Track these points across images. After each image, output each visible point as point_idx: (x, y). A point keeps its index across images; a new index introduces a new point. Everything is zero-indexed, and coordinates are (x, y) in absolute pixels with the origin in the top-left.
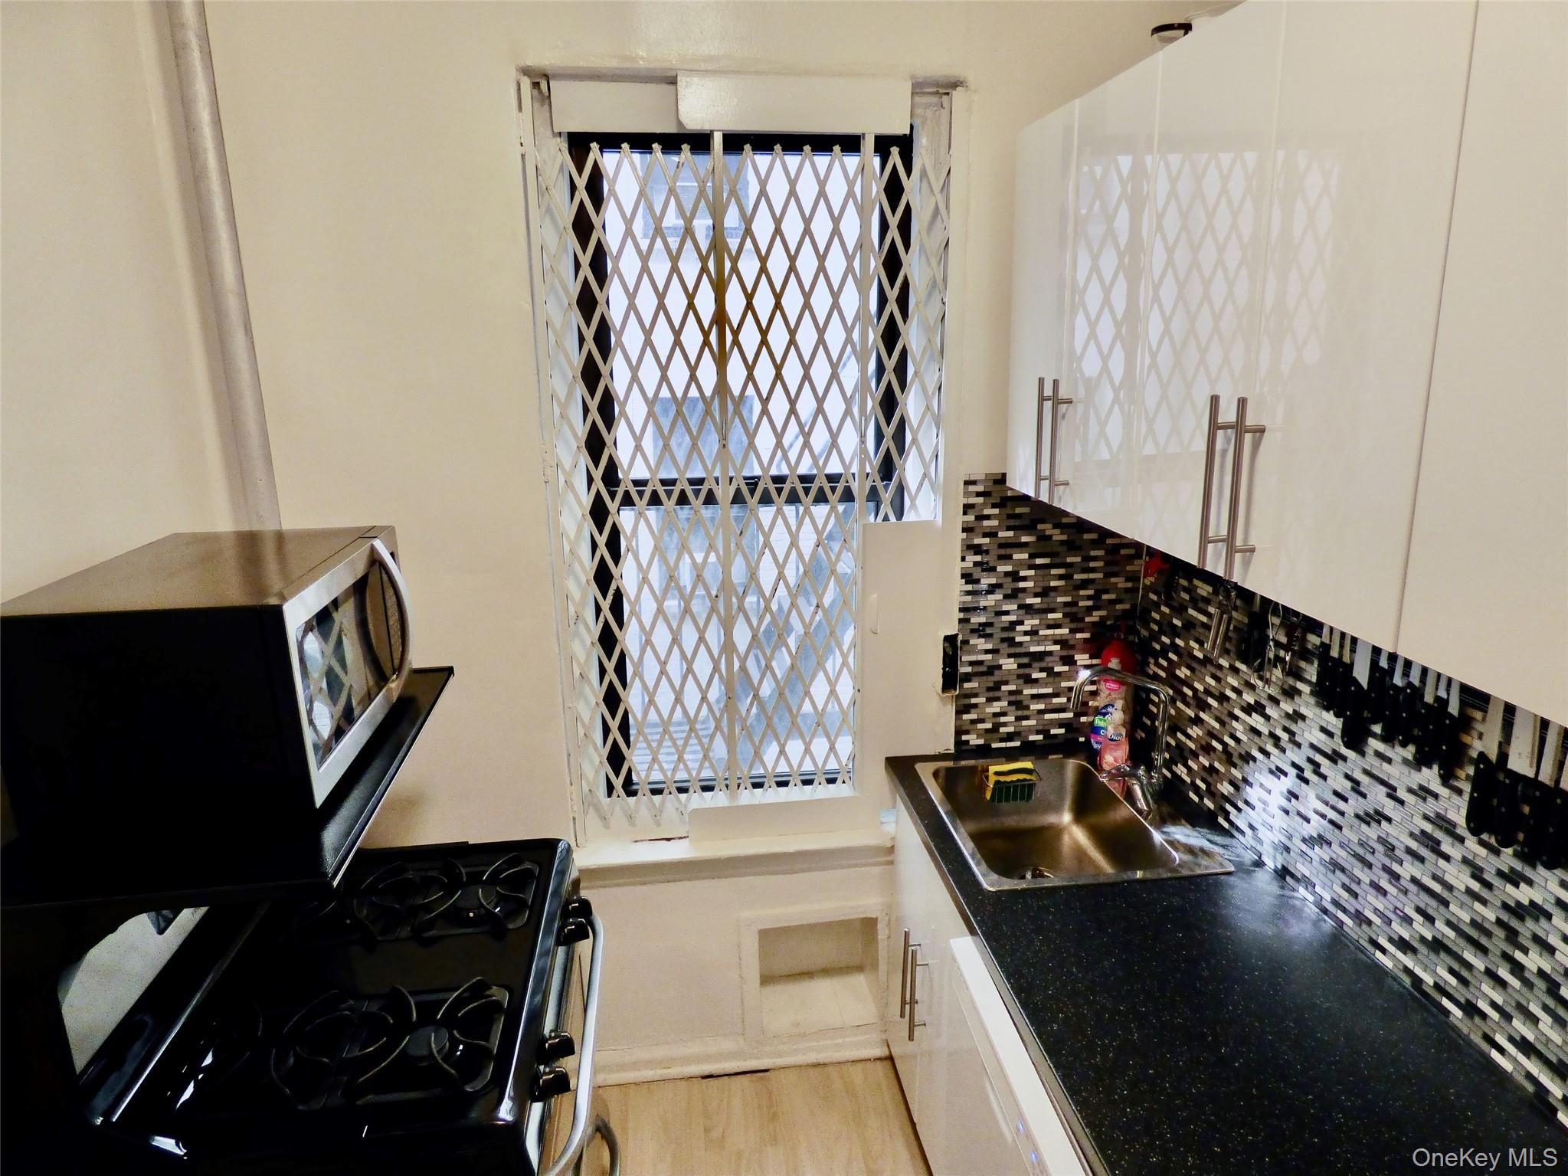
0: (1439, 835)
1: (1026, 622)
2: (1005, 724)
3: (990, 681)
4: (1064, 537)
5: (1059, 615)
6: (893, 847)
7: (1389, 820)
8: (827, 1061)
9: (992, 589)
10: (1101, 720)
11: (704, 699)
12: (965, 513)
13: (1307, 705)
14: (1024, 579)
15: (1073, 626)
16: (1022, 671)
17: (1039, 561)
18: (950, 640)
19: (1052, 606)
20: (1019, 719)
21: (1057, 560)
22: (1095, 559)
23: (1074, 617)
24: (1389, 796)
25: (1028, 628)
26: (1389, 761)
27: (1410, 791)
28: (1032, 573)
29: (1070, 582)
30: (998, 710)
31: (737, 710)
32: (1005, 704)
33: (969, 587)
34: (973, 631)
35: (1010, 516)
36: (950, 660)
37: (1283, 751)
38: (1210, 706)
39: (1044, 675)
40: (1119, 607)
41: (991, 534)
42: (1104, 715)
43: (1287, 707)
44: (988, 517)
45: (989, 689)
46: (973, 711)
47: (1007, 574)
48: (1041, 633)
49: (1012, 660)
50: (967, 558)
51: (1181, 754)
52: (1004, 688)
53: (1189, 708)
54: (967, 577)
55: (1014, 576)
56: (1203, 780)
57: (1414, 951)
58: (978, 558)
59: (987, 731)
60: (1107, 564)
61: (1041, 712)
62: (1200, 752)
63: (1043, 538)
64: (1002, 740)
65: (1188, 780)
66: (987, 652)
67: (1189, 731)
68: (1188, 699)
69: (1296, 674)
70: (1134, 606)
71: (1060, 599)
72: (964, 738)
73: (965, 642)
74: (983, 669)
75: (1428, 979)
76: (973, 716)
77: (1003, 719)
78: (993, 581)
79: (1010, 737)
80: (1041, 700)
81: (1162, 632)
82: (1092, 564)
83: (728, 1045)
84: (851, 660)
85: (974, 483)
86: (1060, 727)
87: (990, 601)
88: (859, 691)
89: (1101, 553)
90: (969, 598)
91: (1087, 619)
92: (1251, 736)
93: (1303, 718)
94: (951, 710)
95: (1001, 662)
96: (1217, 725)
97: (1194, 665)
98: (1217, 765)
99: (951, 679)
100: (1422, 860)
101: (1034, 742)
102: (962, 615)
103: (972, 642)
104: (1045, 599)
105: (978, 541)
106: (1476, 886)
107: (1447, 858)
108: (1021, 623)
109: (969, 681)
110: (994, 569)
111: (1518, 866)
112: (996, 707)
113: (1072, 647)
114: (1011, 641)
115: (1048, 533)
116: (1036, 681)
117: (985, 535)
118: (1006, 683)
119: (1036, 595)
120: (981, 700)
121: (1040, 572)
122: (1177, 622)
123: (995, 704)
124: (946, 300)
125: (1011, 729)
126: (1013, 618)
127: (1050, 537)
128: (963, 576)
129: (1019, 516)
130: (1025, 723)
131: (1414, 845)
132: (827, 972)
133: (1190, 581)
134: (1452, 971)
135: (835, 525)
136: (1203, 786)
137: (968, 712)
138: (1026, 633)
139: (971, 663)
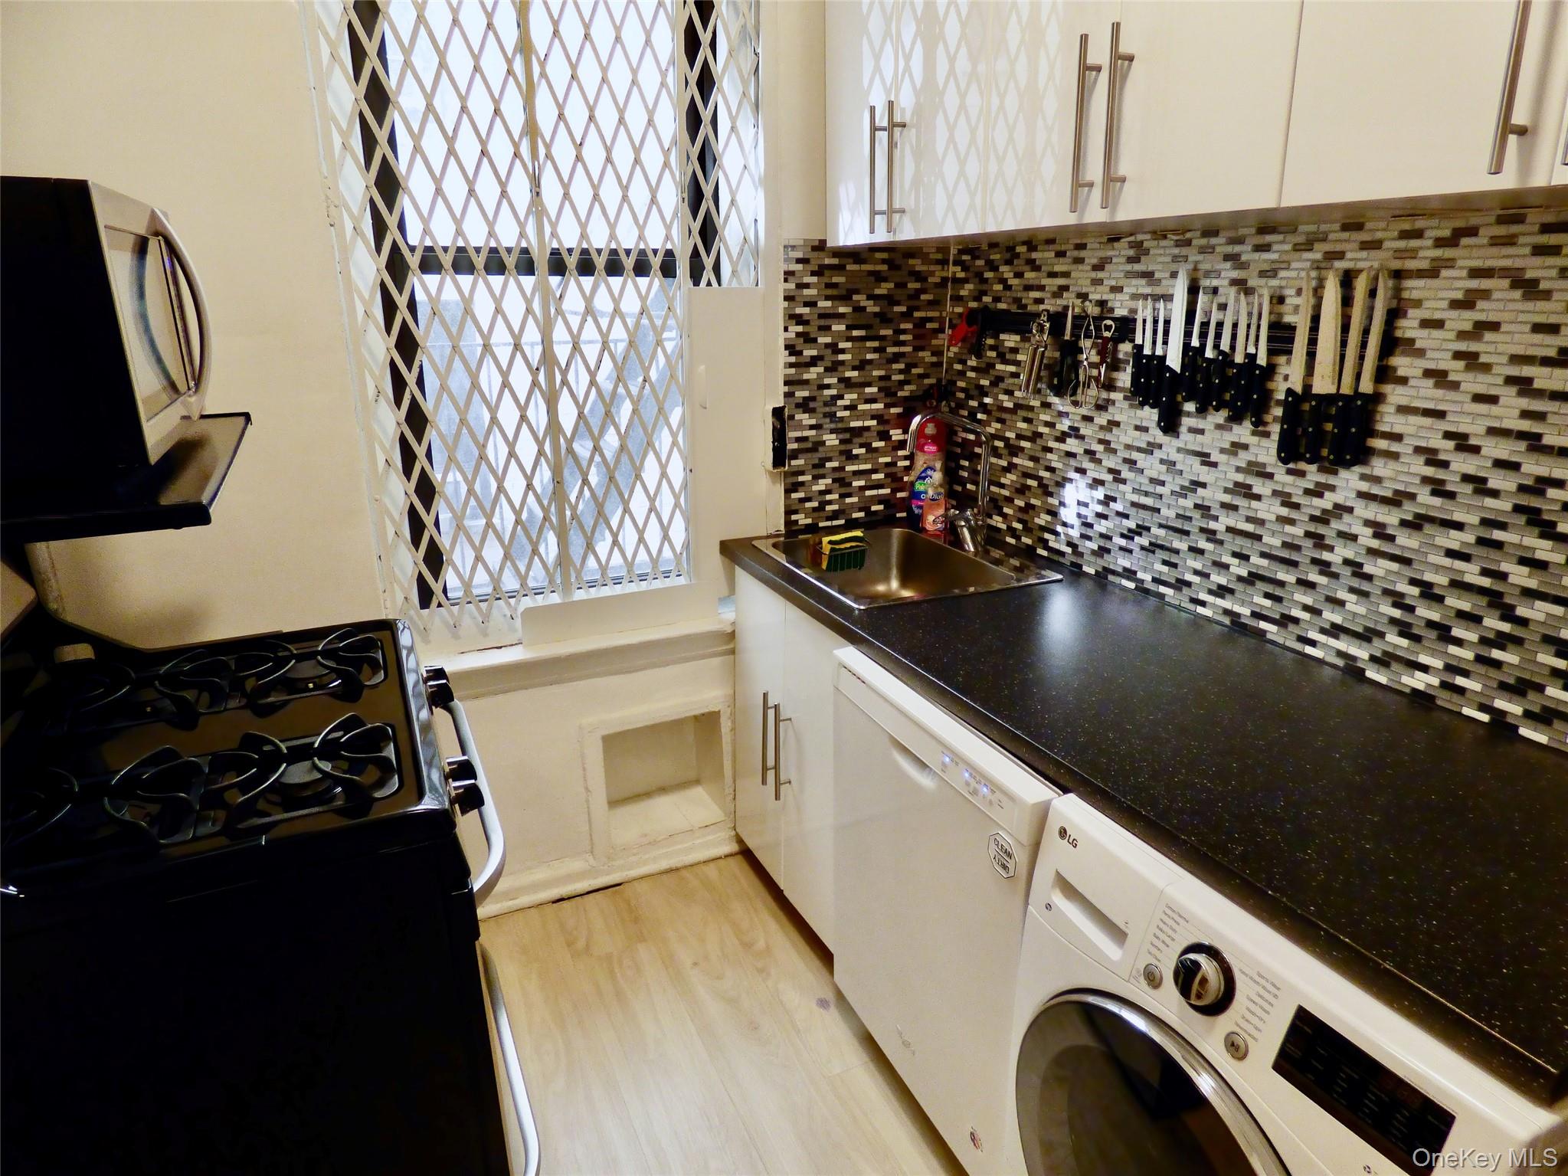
0: (1250, 480)
1: (846, 396)
2: (830, 502)
3: (815, 458)
4: (877, 309)
5: (874, 390)
6: (734, 632)
7: (1204, 485)
8: (679, 865)
9: (814, 361)
10: (921, 484)
11: (529, 486)
12: (786, 280)
13: (1122, 410)
14: (843, 351)
15: (888, 400)
16: (843, 447)
17: (855, 333)
18: (778, 413)
19: (868, 380)
20: (843, 496)
21: (872, 333)
22: (904, 332)
23: (888, 392)
24: (1204, 463)
25: (847, 403)
26: (1201, 432)
27: (1223, 451)
28: (849, 345)
29: (883, 355)
30: (823, 488)
31: (566, 498)
32: (829, 481)
33: (793, 359)
34: (798, 406)
35: (828, 286)
36: (779, 436)
37: (1099, 461)
38: (1022, 449)
39: (863, 451)
40: (927, 381)
41: (811, 304)
42: (924, 478)
43: (1101, 419)
44: (807, 286)
45: (815, 466)
46: (800, 489)
47: (827, 345)
48: (860, 407)
49: (834, 436)
50: (790, 328)
51: (996, 506)
52: (829, 465)
53: (1001, 458)
54: (791, 348)
55: (834, 348)
56: (1020, 521)
57: (1231, 591)
58: (800, 329)
59: (814, 509)
60: (915, 337)
61: (862, 489)
62: (1014, 496)
63: (859, 309)
64: (828, 519)
65: (1004, 527)
66: (812, 427)
67: (1003, 480)
68: (1000, 451)
69: (1110, 386)
70: (939, 380)
71: (876, 373)
72: (794, 517)
73: (792, 417)
74: (809, 445)
75: (1245, 611)
76: (801, 495)
77: (828, 497)
78: (814, 353)
79: (835, 515)
80: (861, 476)
81: (970, 397)
82: (903, 337)
83: (576, 865)
84: (680, 439)
85: (793, 247)
86: (879, 504)
87: (812, 374)
88: (691, 471)
89: (909, 326)
90: (793, 371)
91: (900, 394)
92: (1066, 460)
93: (1117, 424)
94: (780, 489)
95: (825, 437)
96: (1031, 464)
97: (1005, 416)
98: (1033, 501)
99: (780, 456)
100: (1235, 508)
101: (857, 519)
102: (786, 389)
103: (797, 417)
104: (862, 372)
105: (801, 310)
106: (1284, 512)
107: (1258, 497)
108: (841, 397)
109: (796, 458)
110: (815, 340)
111: (1322, 478)
112: (822, 484)
113: (887, 422)
114: (832, 416)
115: (862, 304)
116: (857, 456)
117: (806, 304)
118: (830, 459)
119: (854, 368)
120: (807, 478)
121: (858, 344)
122: (985, 382)
123: (821, 481)
124: (759, 50)
125: (835, 507)
126: (834, 392)
127: (864, 308)
128: (787, 347)
129: (835, 286)
130: (848, 500)
131: (1227, 498)
132: (663, 790)
133: (997, 337)
134: (1267, 596)
135: (658, 291)
136: (1019, 526)
137: (796, 491)
138: (846, 408)
139: (798, 440)
